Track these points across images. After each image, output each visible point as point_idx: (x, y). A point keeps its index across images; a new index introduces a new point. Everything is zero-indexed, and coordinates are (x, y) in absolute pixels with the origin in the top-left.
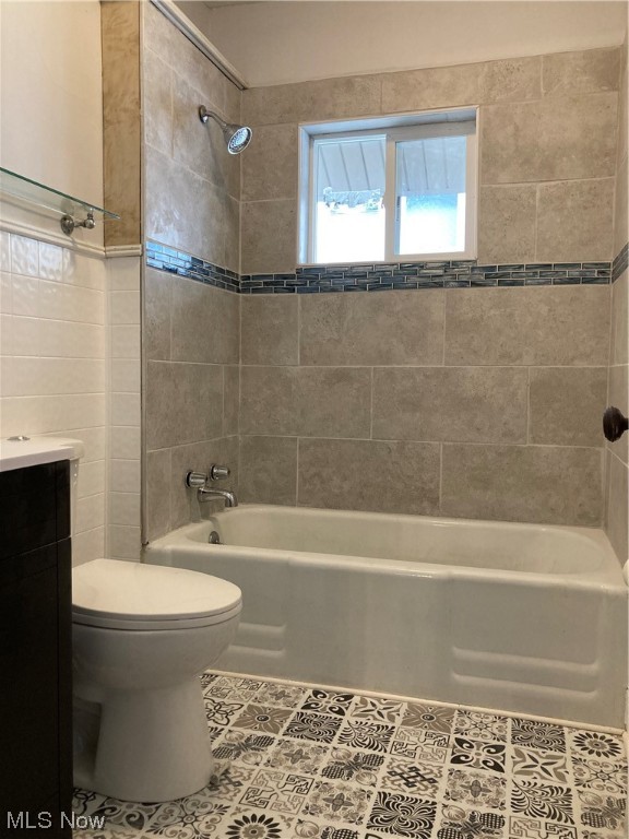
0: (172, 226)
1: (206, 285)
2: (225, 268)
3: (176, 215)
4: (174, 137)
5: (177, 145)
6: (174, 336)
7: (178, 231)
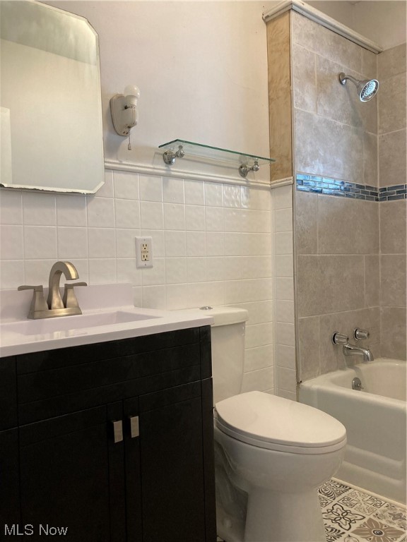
0: (317, 161)
1: (348, 198)
2: (365, 184)
3: (321, 153)
4: (318, 99)
5: (320, 104)
6: (320, 237)
7: (323, 163)
